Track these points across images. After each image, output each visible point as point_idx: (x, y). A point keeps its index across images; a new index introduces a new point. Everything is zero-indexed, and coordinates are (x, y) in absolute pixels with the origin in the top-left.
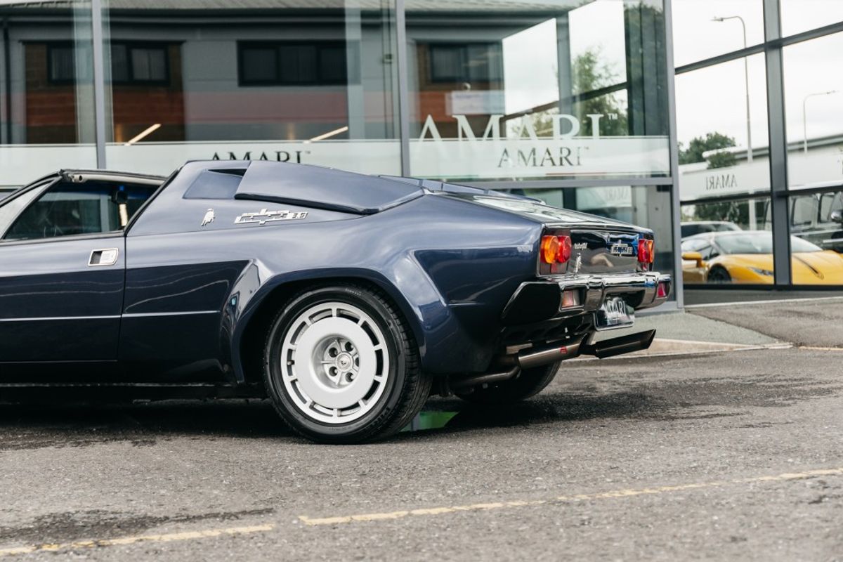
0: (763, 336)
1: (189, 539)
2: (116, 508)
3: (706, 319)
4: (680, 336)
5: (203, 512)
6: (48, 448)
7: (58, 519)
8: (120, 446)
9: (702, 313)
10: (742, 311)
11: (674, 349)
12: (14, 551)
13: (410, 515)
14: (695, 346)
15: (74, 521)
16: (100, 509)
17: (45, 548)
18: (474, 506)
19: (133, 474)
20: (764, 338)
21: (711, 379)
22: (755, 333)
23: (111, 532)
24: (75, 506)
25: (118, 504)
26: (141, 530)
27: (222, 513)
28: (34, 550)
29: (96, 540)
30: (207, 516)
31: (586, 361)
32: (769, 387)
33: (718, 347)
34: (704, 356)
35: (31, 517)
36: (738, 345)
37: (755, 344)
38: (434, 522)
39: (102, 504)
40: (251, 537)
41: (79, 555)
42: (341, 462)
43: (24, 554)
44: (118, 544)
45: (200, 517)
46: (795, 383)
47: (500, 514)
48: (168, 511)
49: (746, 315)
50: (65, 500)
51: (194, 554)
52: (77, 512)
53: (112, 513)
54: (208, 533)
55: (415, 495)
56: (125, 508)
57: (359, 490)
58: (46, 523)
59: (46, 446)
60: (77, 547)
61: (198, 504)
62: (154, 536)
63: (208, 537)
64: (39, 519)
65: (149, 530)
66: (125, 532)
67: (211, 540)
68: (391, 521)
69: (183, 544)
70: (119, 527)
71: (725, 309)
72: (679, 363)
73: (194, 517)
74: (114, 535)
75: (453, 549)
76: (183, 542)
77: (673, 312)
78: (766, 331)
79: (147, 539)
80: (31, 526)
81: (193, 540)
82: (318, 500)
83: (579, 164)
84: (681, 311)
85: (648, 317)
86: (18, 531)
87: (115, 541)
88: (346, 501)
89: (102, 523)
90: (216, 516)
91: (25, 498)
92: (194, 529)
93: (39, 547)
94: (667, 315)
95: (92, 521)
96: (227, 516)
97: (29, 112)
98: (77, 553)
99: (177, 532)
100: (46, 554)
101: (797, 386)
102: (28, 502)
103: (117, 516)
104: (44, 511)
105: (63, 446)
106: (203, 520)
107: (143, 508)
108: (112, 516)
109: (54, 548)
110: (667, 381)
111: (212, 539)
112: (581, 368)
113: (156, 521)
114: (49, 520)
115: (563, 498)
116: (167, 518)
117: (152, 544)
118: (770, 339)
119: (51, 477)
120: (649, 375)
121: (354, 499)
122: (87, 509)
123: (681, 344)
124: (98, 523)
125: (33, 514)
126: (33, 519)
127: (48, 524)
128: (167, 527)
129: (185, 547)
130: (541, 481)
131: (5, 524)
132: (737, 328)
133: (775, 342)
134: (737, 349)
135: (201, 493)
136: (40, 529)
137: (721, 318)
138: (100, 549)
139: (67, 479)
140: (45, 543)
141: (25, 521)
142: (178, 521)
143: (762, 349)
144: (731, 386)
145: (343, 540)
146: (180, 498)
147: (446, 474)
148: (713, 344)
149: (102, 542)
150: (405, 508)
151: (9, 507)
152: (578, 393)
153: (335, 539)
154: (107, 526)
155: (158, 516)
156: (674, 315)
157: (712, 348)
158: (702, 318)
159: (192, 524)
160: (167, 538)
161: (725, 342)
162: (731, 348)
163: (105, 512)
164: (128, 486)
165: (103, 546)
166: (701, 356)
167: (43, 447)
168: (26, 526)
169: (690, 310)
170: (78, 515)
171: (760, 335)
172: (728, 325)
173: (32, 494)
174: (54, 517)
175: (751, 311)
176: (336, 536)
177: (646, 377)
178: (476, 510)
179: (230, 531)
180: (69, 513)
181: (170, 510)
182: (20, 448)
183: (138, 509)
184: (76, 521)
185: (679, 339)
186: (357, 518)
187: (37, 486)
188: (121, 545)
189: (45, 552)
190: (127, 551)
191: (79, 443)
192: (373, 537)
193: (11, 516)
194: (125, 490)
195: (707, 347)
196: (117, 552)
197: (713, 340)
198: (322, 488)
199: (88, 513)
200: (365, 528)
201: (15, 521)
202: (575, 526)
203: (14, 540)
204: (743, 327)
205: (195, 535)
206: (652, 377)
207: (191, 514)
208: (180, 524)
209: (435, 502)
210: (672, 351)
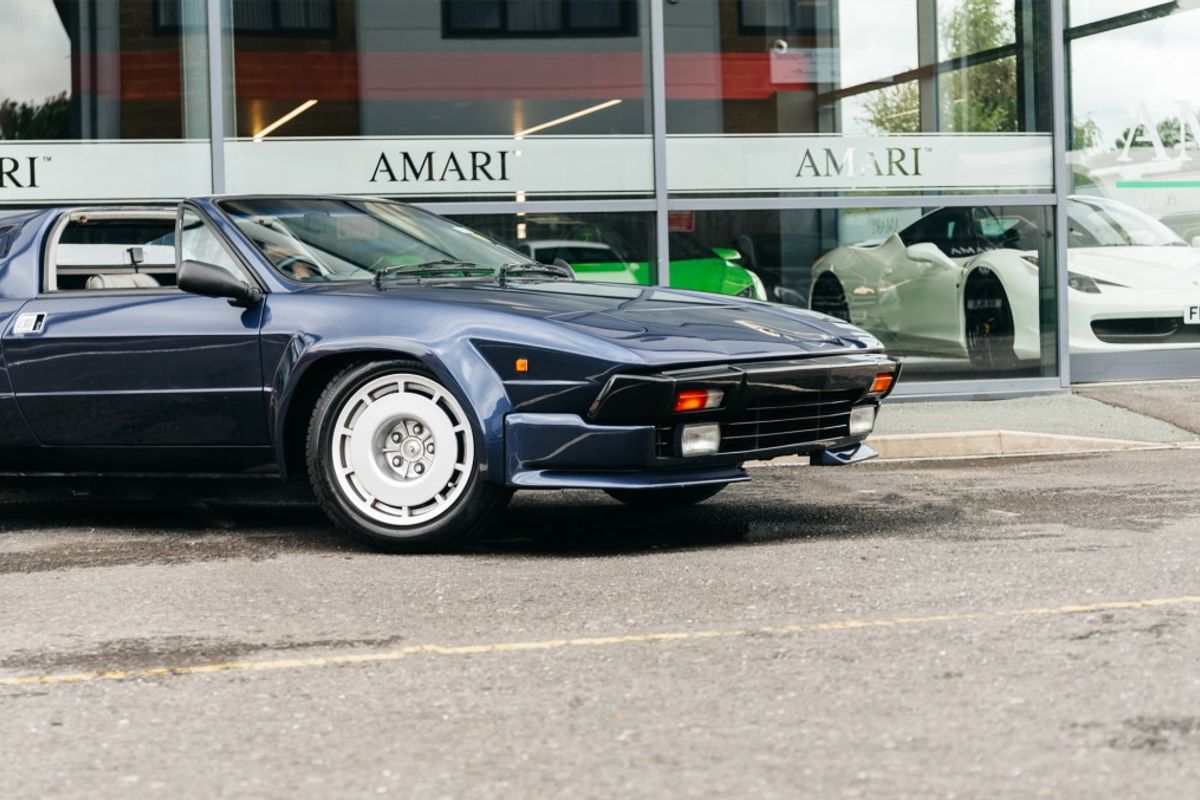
0: (1178, 430)
1: (286, 668)
2: (204, 633)
3: (1101, 404)
4: (1056, 428)
5: (311, 639)
6: (127, 566)
7: (128, 645)
8: (224, 564)
9: (1097, 396)
10: (1155, 393)
11: (1041, 447)
12: (70, 677)
13: (567, 645)
14: (1072, 442)
15: (147, 649)
16: (182, 634)
17: (109, 675)
18: (651, 636)
19: (233, 596)
20: (1180, 433)
21: (1068, 489)
22: (1167, 425)
23: (192, 660)
24: (153, 632)
25: (208, 630)
26: (230, 658)
27: (335, 641)
28: (95, 677)
29: (172, 667)
30: (316, 643)
31: (908, 462)
32: (1143, 501)
33: (1106, 445)
34: (1083, 457)
35: (95, 643)
36: (1136, 442)
37: (1164, 442)
38: (594, 654)
39: (184, 630)
40: (365, 665)
41: (147, 682)
42: (509, 585)
43: (82, 681)
44: (198, 672)
45: (306, 645)
46: (1181, 496)
47: (679, 646)
48: (268, 637)
49: (1159, 400)
50: (140, 624)
51: (287, 683)
52: (153, 638)
53: (198, 639)
54: (313, 661)
55: (584, 623)
56: (214, 634)
57: (515, 618)
58: (113, 649)
59: (125, 564)
60: (147, 674)
61: (309, 630)
62: (245, 665)
63: (310, 665)
64: (105, 645)
65: (240, 658)
66: (209, 660)
67: (312, 669)
68: (541, 651)
69: (276, 673)
70: (203, 654)
71: (1133, 390)
72: (1039, 466)
73: (299, 645)
74: (194, 663)
75: (603, 680)
76: (278, 670)
77: (1053, 393)
78: (1184, 424)
79: (235, 668)
80: (94, 653)
81: (290, 669)
82: (459, 627)
83: (917, 173)
84: (1066, 392)
85: (1016, 400)
86: (77, 658)
87: (194, 669)
88: (495, 629)
89: (183, 650)
90: (326, 643)
91: (90, 622)
92: (294, 657)
93: (101, 674)
94: (1045, 397)
95: (171, 648)
96: (340, 644)
97: (125, 76)
98: (145, 680)
99: (273, 660)
100: (109, 682)
101: (1180, 499)
102: (94, 627)
103: (203, 642)
104: (112, 636)
105: (147, 564)
106: (310, 648)
107: (237, 634)
108: (197, 642)
109: (120, 675)
110: (1004, 491)
111: (314, 668)
112: (899, 471)
113: (250, 649)
114: (117, 647)
115: (768, 629)
116: (265, 646)
117: (240, 672)
118: (1187, 434)
119: (126, 599)
120: (984, 483)
121: (506, 627)
122: (166, 635)
123: (1053, 439)
124: (178, 651)
125: (98, 639)
126: (96, 645)
127: (116, 651)
128: (262, 654)
129: (279, 675)
130: (753, 610)
131: (63, 650)
132: (1142, 418)
133: (1193, 440)
134: (1134, 449)
135: (314, 619)
136: (106, 655)
137: (1122, 403)
138: (175, 677)
139: (146, 602)
140: (109, 670)
141: (87, 647)
142: (278, 649)
143: (1171, 449)
144: (1090, 499)
145: (474, 670)
146: (286, 624)
147: (635, 601)
148: (1100, 440)
149: (178, 670)
150: (565, 637)
151: (68, 631)
152: (870, 504)
153: (464, 669)
154: (189, 653)
155: (254, 643)
156: (1054, 397)
157: (1098, 447)
158: (1095, 403)
159: (295, 652)
160: (259, 666)
161: (1120, 438)
162: (1126, 447)
163: (189, 639)
164: (223, 610)
165: (179, 674)
166: (1079, 458)
167: (121, 564)
168: (89, 653)
169: (1079, 390)
170: (155, 641)
171: (1174, 428)
172: (1131, 413)
173: (99, 617)
174: (125, 643)
175: (1169, 393)
176: (467, 665)
177: (980, 484)
178: (651, 641)
179: (339, 659)
180: (143, 639)
181: (270, 636)
182: (89, 566)
183: (230, 635)
184: (151, 648)
185: (1051, 433)
186: (501, 647)
187: (107, 608)
188: (202, 673)
189: (108, 679)
190: (208, 679)
191: (169, 561)
192: (512, 668)
193: (72, 641)
194: (219, 614)
195: (1090, 445)
196: (196, 679)
197: (1102, 434)
198: (469, 614)
199: (167, 639)
200: (507, 658)
201: (75, 647)
202: (763, 659)
203: (71, 666)
204: (1151, 416)
205: (294, 663)
206: (987, 484)
207: (297, 640)
208: (280, 652)
209: (605, 630)
210: (1040, 450)
